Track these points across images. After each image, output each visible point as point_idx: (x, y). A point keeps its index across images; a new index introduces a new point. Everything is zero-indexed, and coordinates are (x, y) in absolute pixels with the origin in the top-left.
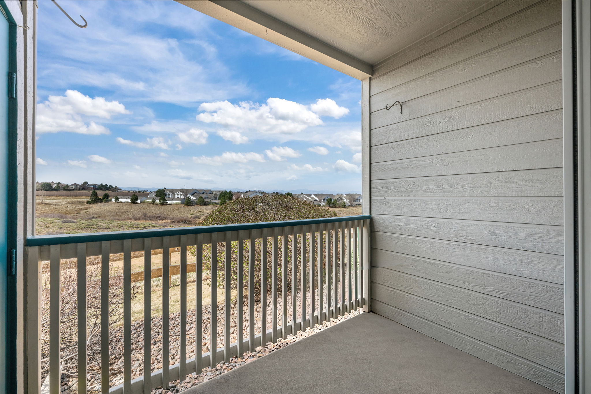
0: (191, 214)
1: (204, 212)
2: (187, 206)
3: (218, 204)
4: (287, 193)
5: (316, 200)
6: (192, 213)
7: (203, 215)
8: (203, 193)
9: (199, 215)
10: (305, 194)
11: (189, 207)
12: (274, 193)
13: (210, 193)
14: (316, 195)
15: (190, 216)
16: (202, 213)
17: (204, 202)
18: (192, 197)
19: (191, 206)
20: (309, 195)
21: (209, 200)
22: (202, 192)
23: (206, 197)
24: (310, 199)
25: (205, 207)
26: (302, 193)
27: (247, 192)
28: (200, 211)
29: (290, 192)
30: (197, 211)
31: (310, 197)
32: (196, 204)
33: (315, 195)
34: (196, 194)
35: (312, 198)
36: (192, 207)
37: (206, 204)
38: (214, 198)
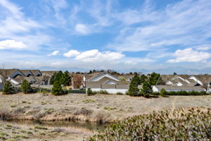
0: (12, 107)
1: (30, 103)
2: (7, 94)
3: (49, 91)
4: (151, 73)
5: (198, 85)
6: (13, 104)
7: (29, 107)
8: (28, 76)
9: (23, 107)
10: (180, 76)
11: (10, 96)
12: (131, 73)
13: (39, 75)
14: (199, 77)
15: (11, 109)
16: (27, 105)
18: (13, 81)
19: (12, 94)
20: (187, 77)
21: (37, 86)
22: (26, 74)
23: (33, 80)
24: (188, 82)
25: (32, 95)
26: (175, 74)
27: (91, 72)
28: (24, 102)
29: (157, 73)
30: (21, 102)
31: (189, 80)
32: (19, 91)
33: (195, 76)
34: (18, 77)
35: (192, 81)
36: (14, 95)
37: (32, 91)
38: (44, 82)
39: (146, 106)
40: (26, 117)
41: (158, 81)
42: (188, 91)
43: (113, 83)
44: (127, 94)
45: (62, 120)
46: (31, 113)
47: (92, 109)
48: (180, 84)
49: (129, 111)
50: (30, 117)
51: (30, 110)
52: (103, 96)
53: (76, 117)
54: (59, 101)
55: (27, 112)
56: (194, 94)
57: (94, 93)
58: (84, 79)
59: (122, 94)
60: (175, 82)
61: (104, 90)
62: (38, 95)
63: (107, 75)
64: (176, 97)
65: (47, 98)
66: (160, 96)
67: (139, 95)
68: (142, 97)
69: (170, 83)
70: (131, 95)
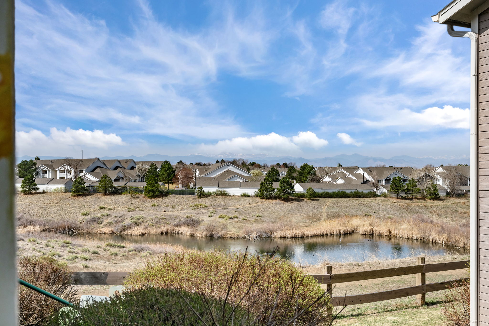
0: (84, 215)
1: (110, 209)
2: (78, 196)
5: (366, 182)
6: (84, 211)
7: (108, 215)
8: (116, 168)
9: (99, 215)
11: (82, 199)
13: (133, 168)
14: (369, 170)
15: (81, 218)
16: (105, 212)
17: (112, 186)
18: (89, 176)
19: (85, 195)
20: (352, 170)
21: (122, 183)
22: (112, 166)
23: (121, 175)
24: (353, 178)
25: (114, 198)
26: (339, 165)
28: (102, 208)
29: (310, 164)
30: (97, 207)
31: (354, 175)
32: (96, 191)
33: (365, 169)
34: (98, 170)
35: (358, 176)
36: (88, 198)
37: (116, 192)
38: (138, 179)
39: (282, 214)
40: (103, 230)
41: (310, 177)
42: (348, 192)
43: (238, 180)
44: (257, 196)
45: (156, 234)
46: (110, 224)
47: (201, 217)
48: (340, 181)
49: (256, 221)
50: (108, 230)
51: (109, 220)
52: (220, 199)
53: (177, 229)
54: (154, 205)
55: (105, 222)
56: (358, 195)
57: (208, 195)
58: (198, 173)
59: (249, 196)
60: (334, 178)
61: (222, 190)
62: (123, 198)
63: (231, 168)
64: (330, 200)
65: (136, 202)
66: (306, 199)
67: (275, 198)
68: (278, 201)
69: (327, 179)
70: (262, 197)
